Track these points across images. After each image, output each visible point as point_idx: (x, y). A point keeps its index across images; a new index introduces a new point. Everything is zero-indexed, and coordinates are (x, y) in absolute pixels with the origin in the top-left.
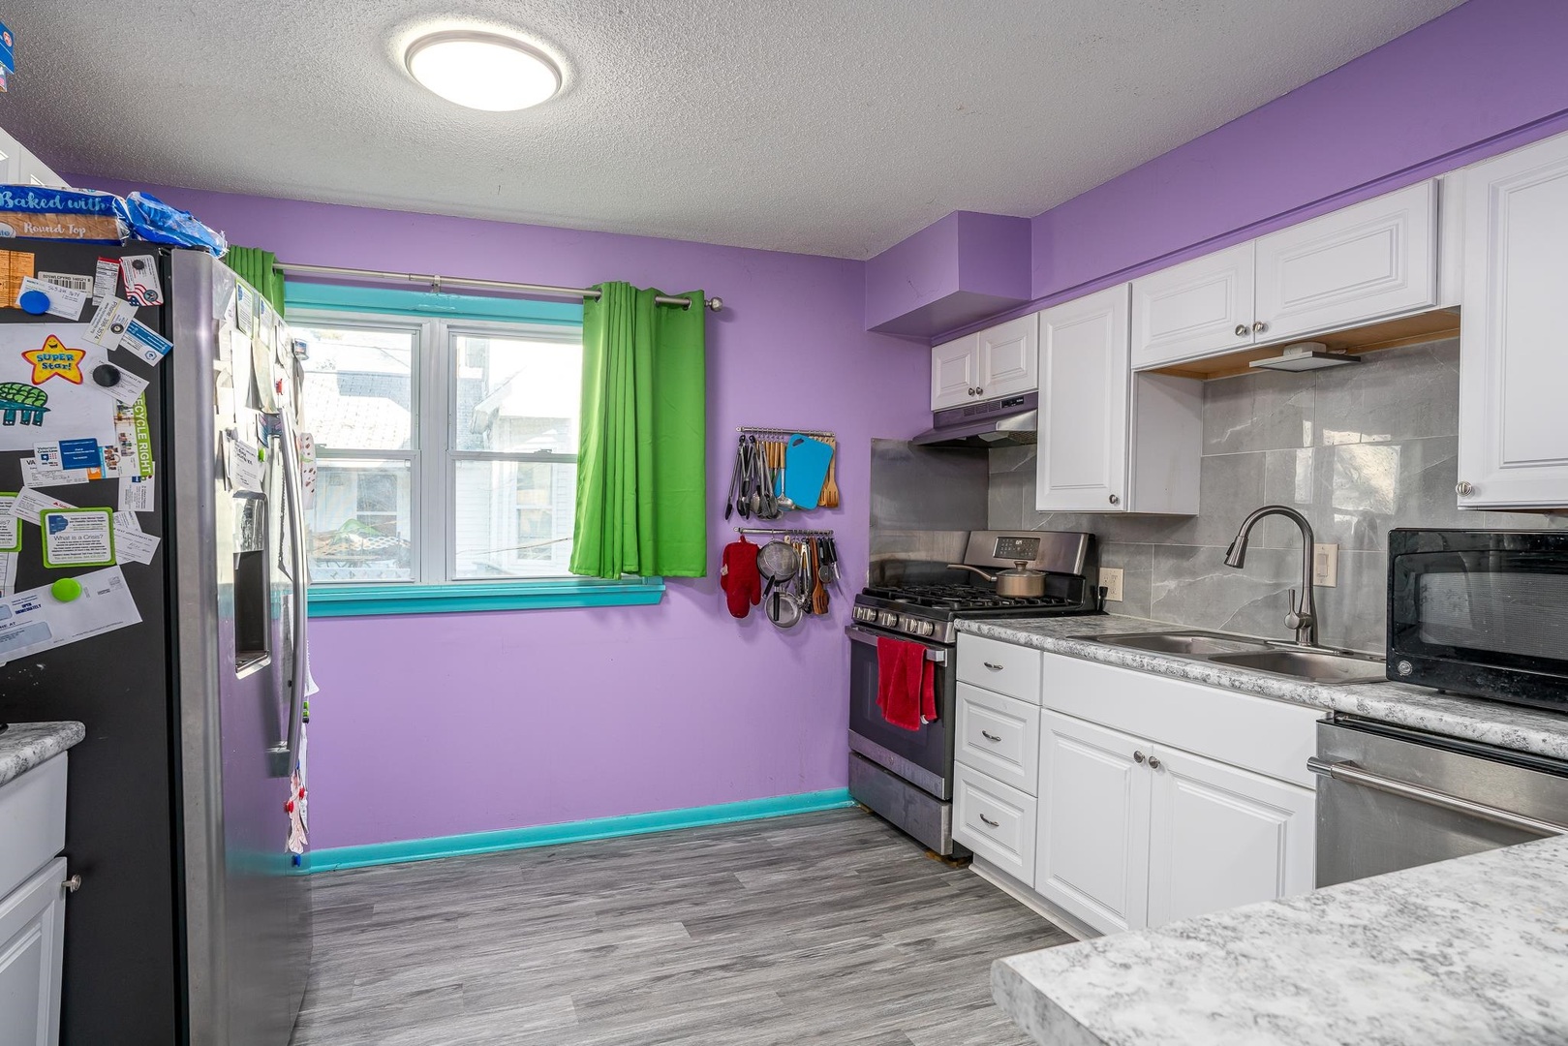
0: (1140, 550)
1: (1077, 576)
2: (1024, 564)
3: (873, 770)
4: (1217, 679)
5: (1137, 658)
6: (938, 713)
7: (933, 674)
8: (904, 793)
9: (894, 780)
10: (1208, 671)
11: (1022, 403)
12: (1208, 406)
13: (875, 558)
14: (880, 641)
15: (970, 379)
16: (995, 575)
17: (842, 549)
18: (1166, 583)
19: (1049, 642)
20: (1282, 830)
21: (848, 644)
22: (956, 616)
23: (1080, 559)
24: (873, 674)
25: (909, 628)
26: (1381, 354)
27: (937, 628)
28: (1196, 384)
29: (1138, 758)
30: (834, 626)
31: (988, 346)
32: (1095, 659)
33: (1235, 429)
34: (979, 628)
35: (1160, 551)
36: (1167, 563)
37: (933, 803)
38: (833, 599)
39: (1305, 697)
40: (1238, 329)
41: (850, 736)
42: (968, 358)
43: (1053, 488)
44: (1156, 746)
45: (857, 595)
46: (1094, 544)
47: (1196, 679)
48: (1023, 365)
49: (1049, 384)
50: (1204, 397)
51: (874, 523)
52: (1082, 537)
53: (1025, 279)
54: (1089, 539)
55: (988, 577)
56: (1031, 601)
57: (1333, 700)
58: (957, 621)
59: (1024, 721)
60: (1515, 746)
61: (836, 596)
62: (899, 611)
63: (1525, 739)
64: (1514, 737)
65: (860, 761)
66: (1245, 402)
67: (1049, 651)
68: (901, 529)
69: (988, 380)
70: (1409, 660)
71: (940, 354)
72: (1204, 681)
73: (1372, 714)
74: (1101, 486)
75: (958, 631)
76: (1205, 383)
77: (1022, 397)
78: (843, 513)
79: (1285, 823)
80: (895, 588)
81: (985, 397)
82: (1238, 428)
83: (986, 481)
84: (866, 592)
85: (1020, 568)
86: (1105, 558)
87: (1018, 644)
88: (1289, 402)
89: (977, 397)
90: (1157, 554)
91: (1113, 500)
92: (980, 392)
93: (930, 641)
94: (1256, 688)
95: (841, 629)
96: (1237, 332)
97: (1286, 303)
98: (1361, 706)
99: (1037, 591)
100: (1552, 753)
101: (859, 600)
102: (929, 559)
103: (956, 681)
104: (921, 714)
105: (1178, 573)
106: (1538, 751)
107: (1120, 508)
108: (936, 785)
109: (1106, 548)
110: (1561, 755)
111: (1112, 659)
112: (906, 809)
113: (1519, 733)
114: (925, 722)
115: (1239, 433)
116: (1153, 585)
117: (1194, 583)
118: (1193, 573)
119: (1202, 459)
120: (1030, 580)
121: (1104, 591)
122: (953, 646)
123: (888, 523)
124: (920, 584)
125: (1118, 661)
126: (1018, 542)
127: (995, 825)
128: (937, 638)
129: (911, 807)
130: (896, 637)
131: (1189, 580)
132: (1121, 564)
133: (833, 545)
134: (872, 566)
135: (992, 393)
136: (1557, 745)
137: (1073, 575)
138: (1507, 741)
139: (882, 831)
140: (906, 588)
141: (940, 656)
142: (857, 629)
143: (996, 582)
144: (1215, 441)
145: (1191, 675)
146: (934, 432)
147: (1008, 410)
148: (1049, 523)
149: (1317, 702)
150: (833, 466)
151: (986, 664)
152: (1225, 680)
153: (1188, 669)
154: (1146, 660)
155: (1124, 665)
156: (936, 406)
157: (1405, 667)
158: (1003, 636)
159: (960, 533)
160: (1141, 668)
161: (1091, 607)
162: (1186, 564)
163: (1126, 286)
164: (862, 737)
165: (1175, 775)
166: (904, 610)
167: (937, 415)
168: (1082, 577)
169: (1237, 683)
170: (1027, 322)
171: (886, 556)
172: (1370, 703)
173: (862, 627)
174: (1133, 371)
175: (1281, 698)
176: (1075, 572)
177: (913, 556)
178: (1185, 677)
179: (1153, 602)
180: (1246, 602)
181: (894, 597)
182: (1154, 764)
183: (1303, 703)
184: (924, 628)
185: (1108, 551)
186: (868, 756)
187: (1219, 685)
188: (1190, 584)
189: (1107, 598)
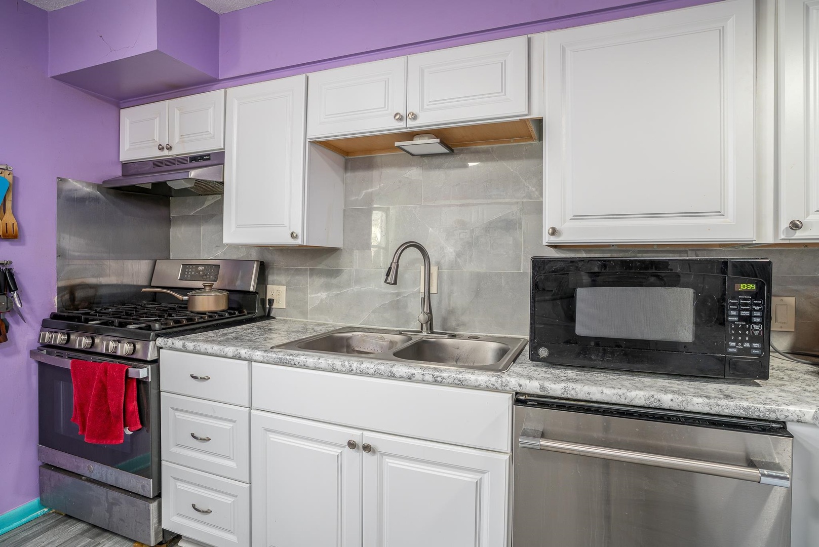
0: (298, 272)
1: (252, 292)
2: (211, 286)
3: (69, 480)
4: (421, 376)
5: (346, 363)
6: (142, 423)
7: (135, 389)
8: (107, 498)
9: (93, 486)
10: (412, 371)
11: (209, 159)
12: (349, 174)
13: (62, 284)
14: (73, 364)
15: (159, 137)
16: (186, 295)
17: (23, 278)
18: (319, 294)
19: (258, 354)
20: (478, 485)
21: (35, 367)
22: (158, 336)
23: (255, 279)
24: (65, 393)
25: (107, 349)
26: (462, 150)
27: (138, 346)
28: (340, 159)
29: (352, 445)
30: (17, 352)
31: (177, 112)
32: (305, 367)
33: (368, 191)
34: (184, 346)
35: (313, 272)
36: (319, 281)
37: (140, 502)
38: (14, 327)
39: (498, 385)
40: (396, 114)
41: (39, 451)
42: (157, 121)
43: (238, 226)
44: (365, 433)
45: (44, 321)
46: (263, 268)
47: (402, 378)
48: (211, 130)
49: (235, 146)
50: (346, 169)
51: (61, 254)
52: (256, 263)
53: (215, 62)
54: (260, 265)
55: (180, 297)
56: (220, 314)
57: (520, 386)
58: (160, 341)
59: (234, 421)
60: (653, 405)
61: (17, 323)
62: (93, 333)
63: (659, 400)
64: (652, 400)
65: (53, 473)
66: (375, 173)
67: (255, 361)
68: (91, 258)
69: (177, 139)
70: (541, 346)
71: (129, 116)
72: (410, 378)
73: (552, 394)
74: (282, 225)
75: (160, 348)
76: (346, 160)
77: (209, 155)
78: (24, 244)
79: (481, 479)
80: (87, 310)
81: (175, 152)
82: (370, 190)
83: (168, 221)
84: (54, 316)
85: (207, 289)
86: (271, 278)
87: (226, 357)
88: (405, 176)
89: (166, 152)
90: (311, 275)
91: (293, 236)
92: (169, 148)
93: (130, 359)
94: (456, 382)
95: (24, 356)
96: (395, 117)
97: (430, 102)
98: (542, 388)
99: (223, 306)
100: (677, 408)
101: (45, 325)
102: (119, 282)
103: (160, 392)
104: (125, 427)
105: (328, 287)
106: (668, 408)
107: (299, 242)
108: (143, 487)
109: (270, 272)
110: (682, 409)
111: (322, 366)
112: (109, 510)
113: (655, 397)
114: (128, 432)
115: (371, 193)
116: (309, 296)
117: (340, 294)
118: (339, 287)
119: (344, 210)
120: (217, 299)
121: (271, 302)
122: (156, 362)
123: (77, 254)
124: (112, 304)
125: (327, 367)
126: (201, 268)
127: (208, 512)
128: (139, 355)
129: (116, 509)
130: (91, 358)
131: (336, 292)
132: (284, 282)
133: (12, 275)
134: (60, 290)
135: (179, 150)
136: (680, 402)
137: (249, 292)
138: (650, 403)
139: (82, 534)
140: (98, 309)
141: (143, 373)
142: (45, 352)
143: (187, 301)
144: (353, 198)
145: (398, 375)
146: (122, 178)
147: (194, 164)
148: (224, 253)
149: (507, 388)
150: (9, 198)
151: (192, 377)
152: (428, 378)
153: (394, 369)
154: (355, 365)
155: (334, 370)
156: (124, 157)
157: (543, 352)
158: (210, 351)
159: (147, 261)
160: (350, 372)
161: (262, 314)
162: (334, 281)
163: (302, 78)
164: (55, 451)
165: (383, 454)
166: (97, 332)
167: (125, 165)
168: (255, 293)
169: (439, 379)
170: (215, 96)
171: (77, 281)
172: (549, 385)
173: (50, 350)
174: (308, 140)
175: (477, 388)
176: (251, 289)
177: (104, 280)
178: (392, 376)
179: (309, 308)
180: (377, 305)
181: (87, 321)
182: (367, 448)
183: (496, 390)
184: (125, 348)
185: (273, 274)
186: (63, 468)
187: (423, 381)
188: (337, 295)
189: (273, 307)
